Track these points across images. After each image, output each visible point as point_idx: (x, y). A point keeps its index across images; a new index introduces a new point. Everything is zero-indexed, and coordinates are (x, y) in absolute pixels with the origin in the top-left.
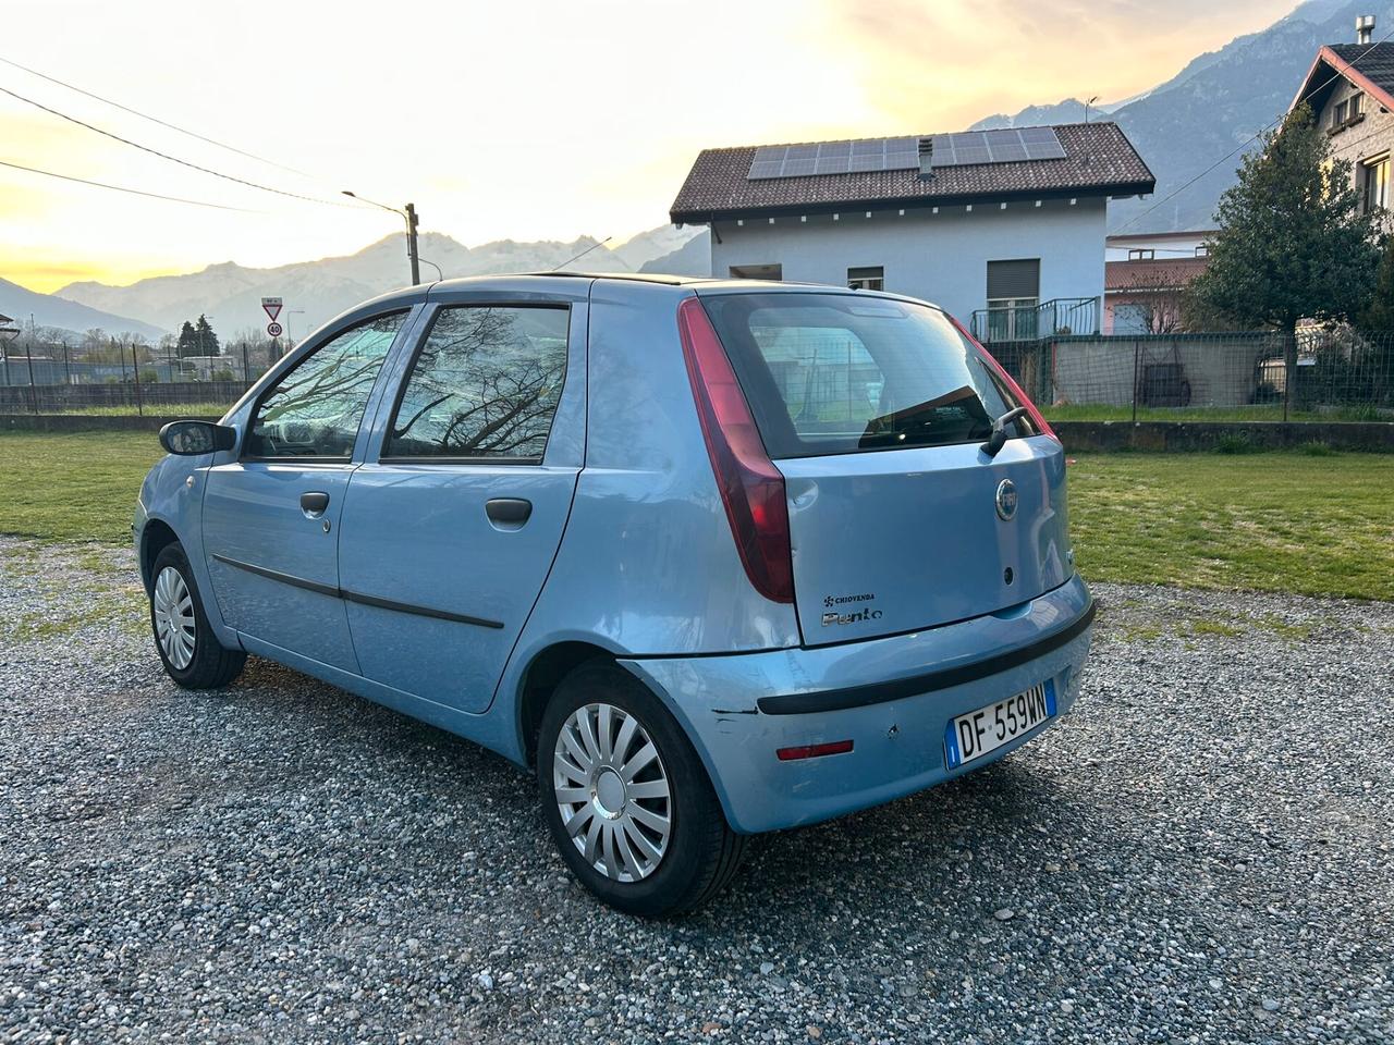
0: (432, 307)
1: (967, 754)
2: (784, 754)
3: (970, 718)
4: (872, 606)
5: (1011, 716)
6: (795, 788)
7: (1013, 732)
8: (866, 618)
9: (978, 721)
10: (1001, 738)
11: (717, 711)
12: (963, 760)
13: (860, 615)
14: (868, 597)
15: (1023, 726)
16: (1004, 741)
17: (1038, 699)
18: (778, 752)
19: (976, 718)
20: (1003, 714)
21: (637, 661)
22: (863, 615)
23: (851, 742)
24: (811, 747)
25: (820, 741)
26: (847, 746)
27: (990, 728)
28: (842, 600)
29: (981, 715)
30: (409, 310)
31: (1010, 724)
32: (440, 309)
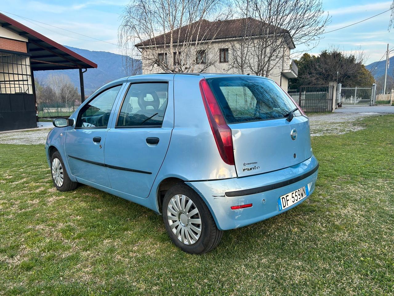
0: (129, 84)
1: (284, 207)
2: (233, 208)
3: (285, 196)
4: (257, 165)
5: (296, 196)
6: (236, 217)
7: (297, 200)
8: (255, 169)
9: (287, 197)
10: (293, 202)
11: (214, 196)
12: (283, 208)
13: (253, 168)
14: (255, 163)
15: (300, 199)
16: (294, 203)
17: (304, 191)
18: (231, 207)
19: (286, 196)
20: (294, 195)
21: (190, 183)
22: (254, 168)
23: (252, 204)
24: (241, 206)
25: (243, 204)
26: (250, 205)
27: (290, 199)
28: (248, 164)
29: (288, 196)
30: (122, 85)
31: (296, 198)
32: (131, 84)
